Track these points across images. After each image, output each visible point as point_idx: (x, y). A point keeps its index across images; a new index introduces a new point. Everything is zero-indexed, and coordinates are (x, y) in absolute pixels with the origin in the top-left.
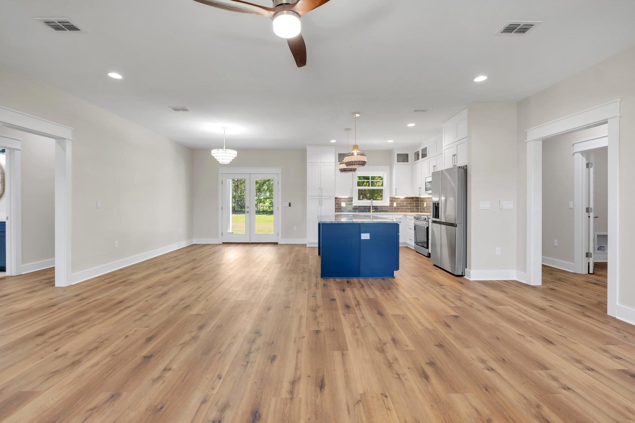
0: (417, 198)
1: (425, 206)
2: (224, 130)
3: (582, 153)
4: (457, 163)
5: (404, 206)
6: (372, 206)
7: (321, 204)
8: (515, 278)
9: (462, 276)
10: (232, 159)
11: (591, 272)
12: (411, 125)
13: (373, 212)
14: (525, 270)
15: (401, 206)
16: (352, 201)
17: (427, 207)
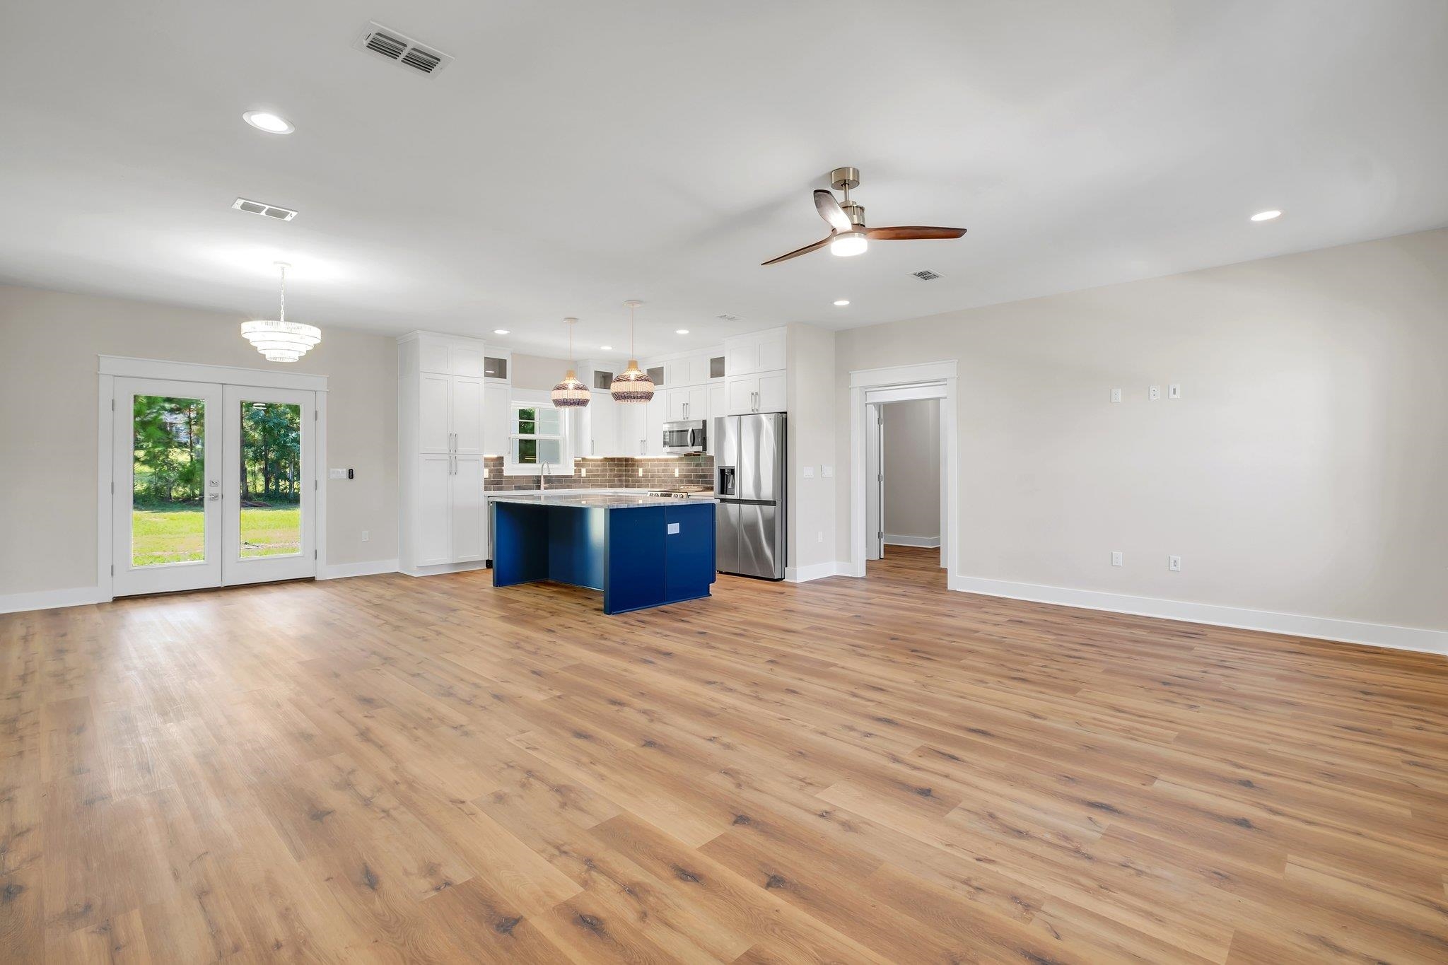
0: (627, 460)
1: (640, 475)
2: (283, 269)
3: (874, 404)
4: (759, 406)
5: (598, 475)
6: (545, 477)
7: (453, 472)
8: (834, 573)
9: (781, 579)
10: (303, 350)
11: (882, 557)
12: (682, 332)
13: (545, 489)
14: (849, 559)
15: (595, 475)
16: (502, 465)
17: (643, 476)
